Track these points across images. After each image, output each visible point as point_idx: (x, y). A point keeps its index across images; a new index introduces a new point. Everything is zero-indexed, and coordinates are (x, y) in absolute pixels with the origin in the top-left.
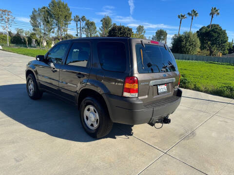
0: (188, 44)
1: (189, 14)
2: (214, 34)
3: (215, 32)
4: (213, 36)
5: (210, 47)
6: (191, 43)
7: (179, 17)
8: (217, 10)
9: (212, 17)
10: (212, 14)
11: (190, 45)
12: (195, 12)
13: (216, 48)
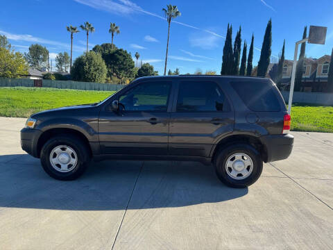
0: (92, 69)
1: (82, 26)
2: (120, 57)
3: (120, 55)
4: (118, 59)
5: (117, 74)
6: (96, 68)
7: (68, 30)
8: (116, 28)
9: (113, 35)
10: (111, 31)
11: (96, 70)
12: (89, 25)
13: (125, 75)
